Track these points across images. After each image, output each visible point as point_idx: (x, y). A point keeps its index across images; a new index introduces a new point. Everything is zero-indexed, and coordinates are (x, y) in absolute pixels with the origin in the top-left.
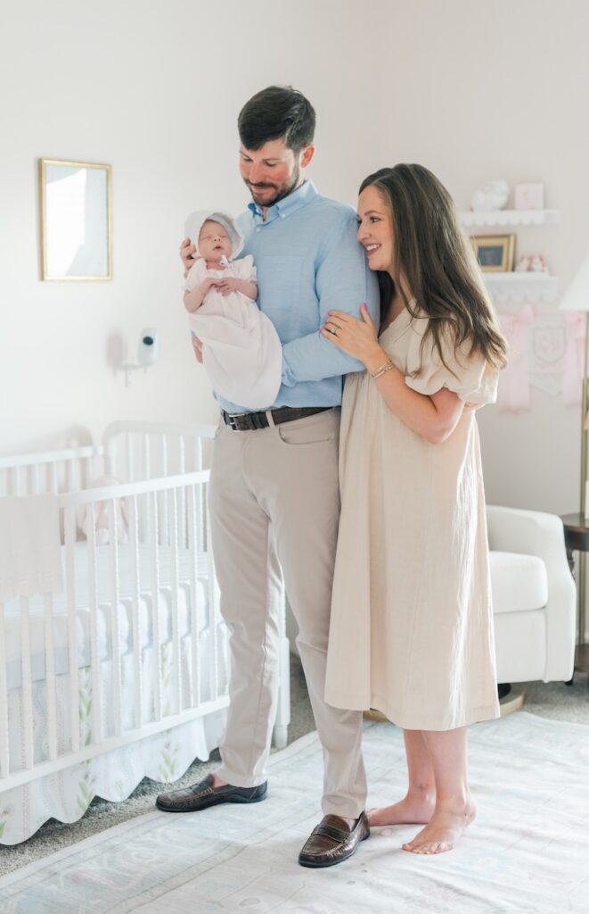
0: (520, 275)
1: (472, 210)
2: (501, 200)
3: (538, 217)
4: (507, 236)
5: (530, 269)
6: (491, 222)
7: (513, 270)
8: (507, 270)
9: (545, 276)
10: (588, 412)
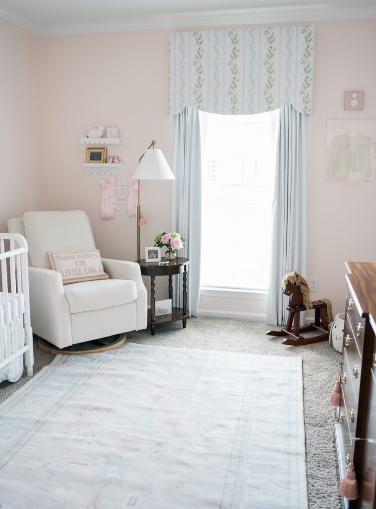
0: (109, 165)
1: (88, 137)
2: (101, 134)
3: (117, 141)
4: (104, 148)
5: (113, 162)
6: (97, 143)
7: (106, 162)
8: (103, 163)
9: (120, 165)
10: (141, 219)
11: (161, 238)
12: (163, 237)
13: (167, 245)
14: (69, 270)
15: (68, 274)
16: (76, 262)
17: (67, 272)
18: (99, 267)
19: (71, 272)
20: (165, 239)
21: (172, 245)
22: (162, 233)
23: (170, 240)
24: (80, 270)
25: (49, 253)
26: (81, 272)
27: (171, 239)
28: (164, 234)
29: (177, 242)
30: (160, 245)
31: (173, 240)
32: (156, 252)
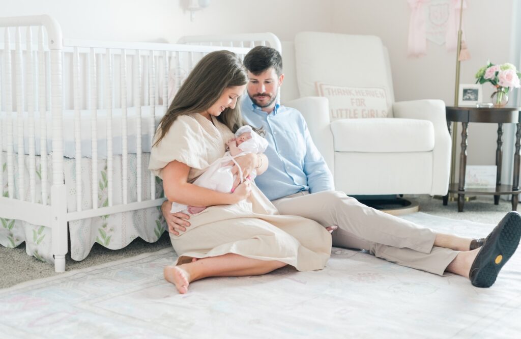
10: (462, 51)
11: (485, 72)
12: (488, 70)
13: (494, 82)
14: (341, 110)
15: (339, 115)
16: (352, 99)
17: (339, 112)
18: (383, 111)
19: (344, 112)
20: (490, 71)
21: (501, 80)
22: (489, 64)
23: (497, 73)
24: (356, 112)
25: (318, 84)
26: (356, 116)
27: (500, 71)
28: (491, 65)
29: (509, 77)
30: (482, 80)
31: (503, 74)
32: (475, 92)
